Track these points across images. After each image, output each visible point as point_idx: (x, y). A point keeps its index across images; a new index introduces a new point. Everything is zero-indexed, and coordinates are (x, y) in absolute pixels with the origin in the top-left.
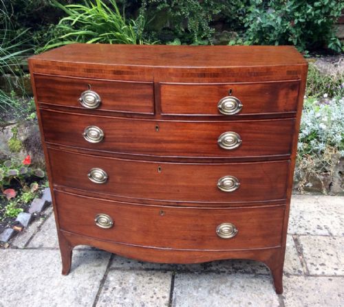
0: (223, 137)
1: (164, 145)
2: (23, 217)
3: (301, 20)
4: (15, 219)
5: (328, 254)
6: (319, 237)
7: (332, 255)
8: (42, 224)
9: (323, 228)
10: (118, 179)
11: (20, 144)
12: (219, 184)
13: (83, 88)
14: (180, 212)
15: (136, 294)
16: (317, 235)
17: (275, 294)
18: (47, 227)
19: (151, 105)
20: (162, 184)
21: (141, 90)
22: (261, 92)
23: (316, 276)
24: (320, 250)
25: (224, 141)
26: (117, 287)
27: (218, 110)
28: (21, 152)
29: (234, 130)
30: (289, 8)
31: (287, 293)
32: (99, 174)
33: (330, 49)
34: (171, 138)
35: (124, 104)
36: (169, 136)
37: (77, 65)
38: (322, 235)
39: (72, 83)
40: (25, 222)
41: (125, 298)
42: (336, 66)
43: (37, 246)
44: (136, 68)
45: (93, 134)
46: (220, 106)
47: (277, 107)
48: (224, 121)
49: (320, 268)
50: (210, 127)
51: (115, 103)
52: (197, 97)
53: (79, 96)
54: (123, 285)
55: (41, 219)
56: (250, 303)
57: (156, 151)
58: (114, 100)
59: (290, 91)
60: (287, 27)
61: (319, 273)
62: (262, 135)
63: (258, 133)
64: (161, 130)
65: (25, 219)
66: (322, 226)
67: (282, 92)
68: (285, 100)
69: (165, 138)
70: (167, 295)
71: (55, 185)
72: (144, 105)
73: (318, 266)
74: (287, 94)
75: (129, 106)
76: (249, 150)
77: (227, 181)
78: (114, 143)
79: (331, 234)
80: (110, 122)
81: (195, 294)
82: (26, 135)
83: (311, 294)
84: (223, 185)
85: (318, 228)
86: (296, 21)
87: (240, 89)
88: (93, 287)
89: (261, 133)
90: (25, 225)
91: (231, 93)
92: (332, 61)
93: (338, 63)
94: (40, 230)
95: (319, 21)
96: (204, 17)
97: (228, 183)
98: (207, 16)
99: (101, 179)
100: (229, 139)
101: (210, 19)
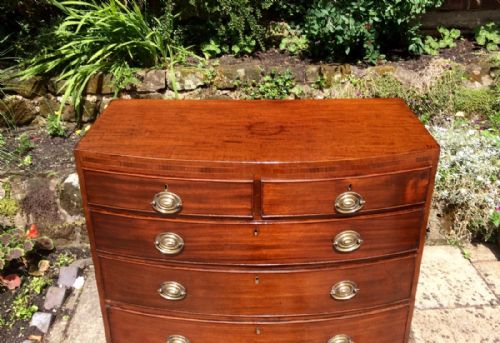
0: (339, 238)
1: (264, 252)
2: (40, 320)
3: (376, 19)
4: (28, 323)
5: (443, 336)
6: (429, 312)
7: (448, 337)
8: (67, 326)
9: (431, 297)
10: (201, 293)
11: (16, 205)
12: (333, 292)
13: (157, 189)
14: (281, 328)
16: (425, 309)
18: (75, 330)
19: (249, 206)
20: (259, 297)
21: (237, 191)
24: (433, 331)
25: (341, 242)
27: (336, 208)
28: (18, 215)
32: (173, 288)
33: (411, 51)
34: (274, 243)
35: (214, 206)
36: (272, 240)
37: (148, 161)
38: (431, 308)
39: (142, 183)
40: (43, 326)
42: (421, 75)
44: (232, 165)
45: (169, 243)
46: (338, 204)
47: (405, 199)
48: (342, 219)
50: (323, 227)
51: (202, 206)
52: (309, 195)
53: (152, 198)
55: (65, 318)
57: (253, 259)
58: (200, 202)
59: (420, 179)
60: (361, 30)
64: (261, 234)
65: (44, 321)
66: (428, 293)
69: (266, 244)
71: (109, 301)
72: (240, 207)
74: (416, 184)
75: (220, 209)
76: (370, 250)
77: (343, 287)
78: (197, 252)
79: (441, 305)
80: (193, 228)
82: (24, 192)
84: (338, 292)
85: (425, 298)
86: (371, 21)
87: (361, 183)
90: (44, 331)
91: (350, 187)
92: (414, 68)
93: (423, 71)
94: (67, 336)
95: (399, 21)
96: (251, 13)
97: (344, 290)
98: (255, 11)
99: (176, 295)
100: (347, 240)
101: (259, 15)
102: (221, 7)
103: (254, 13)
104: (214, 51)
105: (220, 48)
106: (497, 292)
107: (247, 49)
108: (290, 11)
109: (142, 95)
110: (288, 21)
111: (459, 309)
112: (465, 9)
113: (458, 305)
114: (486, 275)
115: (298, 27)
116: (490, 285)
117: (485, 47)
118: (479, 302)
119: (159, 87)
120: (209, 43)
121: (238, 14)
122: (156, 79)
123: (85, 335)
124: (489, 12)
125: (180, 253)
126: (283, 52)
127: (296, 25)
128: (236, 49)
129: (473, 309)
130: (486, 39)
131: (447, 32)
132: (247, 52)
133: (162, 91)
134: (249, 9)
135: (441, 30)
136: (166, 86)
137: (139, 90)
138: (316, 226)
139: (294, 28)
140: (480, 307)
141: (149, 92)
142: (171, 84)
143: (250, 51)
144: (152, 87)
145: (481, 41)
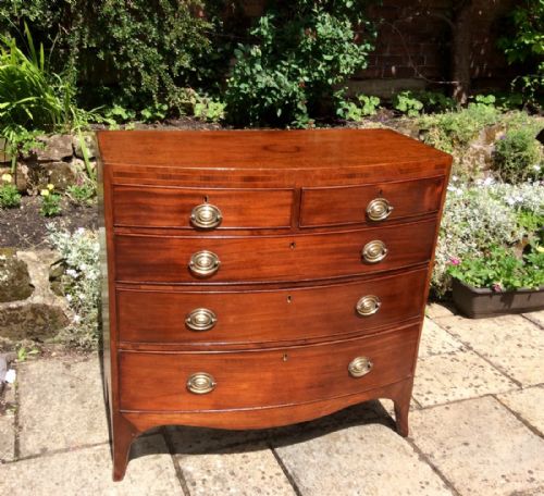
0: (367, 249)
3: (306, 79)
7: (432, 380)
8: (17, 418)
12: (359, 307)
13: (196, 201)
15: (240, 480)
17: (401, 438)
18: (28, 421)
20: (290, 318)
23: (429, 407)
26: (206, 477)
27: (367, 215)
29: (380, 237)
31: (413, 433)
33: (339, 115)
35: (254, 218)
41: (229, 489)
43: (38, 452)
44: (274, 172)
45: (204, 263)
49: (429, 396)
50: (354, 237)
51: (241, 218)
52: (345, 203)
53: (190, 212)
54: (214, 473)
56: (382, 456)
58: (240, 214)
61: (431, 403)
64: (297, 248)
70: (280, 471)
71: (122, 344)
73: (426, 396)
75: (258, 220)
77: (367, 302)
80: (229, 244)
81: (312, 461)
83: (437, 429)
84: (363, 308)
86: (302, 80)
87: (389, 189)
88: (173, 487)
94: (21, 428)
95: (330, 81)
97: (368, 305)
98: (170, 69)
99: (206, 323)
100: (374, 250)
101: (175, 73)
103: (169, 71)
104: (120, 116)
105: (126, 112)
106: (463, 340)
107: (159, 114)
109: (43, 165)
111: (433, 357)
112: (379, 78)
113: (431, 354)
114: (449, 328)
115: (207, 94)
116: (454, 336)
117: (406, 113)
118: (450, 349)
119: (64, 155)
120: (112, 107)
121: (150, 73)
122: (61, 144)
123: (43, 423)
124: (403, 80)
125: (215, 273)
126: (197, 119)
127: (204, 91)
128: (147, 113)
129: (447, 356)
130: (408, 105)
131: (366, 100)
132: (159, 118)
133: (67, 159)
134: (164, 66)
135: (361, 98)
136: (74, 153)
137: (39, 158)
138: (347, 237)
139: (202, 96)
140: (453, 353)
141: (52, 161)
142: (80, 150)
143: (163, 116)
144: (56, 155)
145: (402, 107)
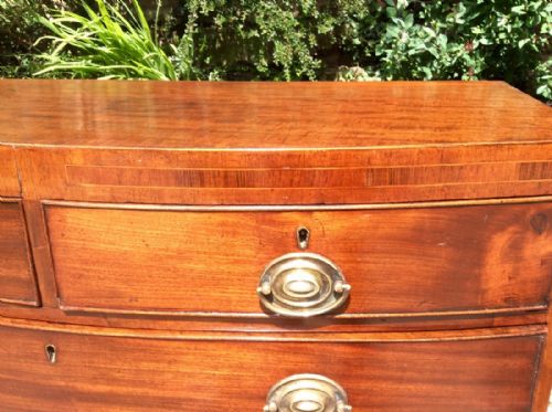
0: (280, 394)
19: (26, 274)
22: (417, 240)
25: (286, 407)
30: (462, 18)
34: (102, 388)
36: (94, 380)
46: (266, 288)
47: (481, 292)
59: (530, 235)
60: (459, 54)
62: (425, 387)
63: (411, 381)
67: (500, 241)
68: (509, 268)
74: (515, 247)
87: (337, 226)
89: (423, 382)
91: (304, 241)
95: (521, 44)
96: (302, 39)
98: (307, 37)
101: (313, 42)
102: (260, 31)
103: (305, 40)
108: (367, 51)
110: (364, 65)
115: (377, 74)
121: (283, 41)
139: (371, 75)
